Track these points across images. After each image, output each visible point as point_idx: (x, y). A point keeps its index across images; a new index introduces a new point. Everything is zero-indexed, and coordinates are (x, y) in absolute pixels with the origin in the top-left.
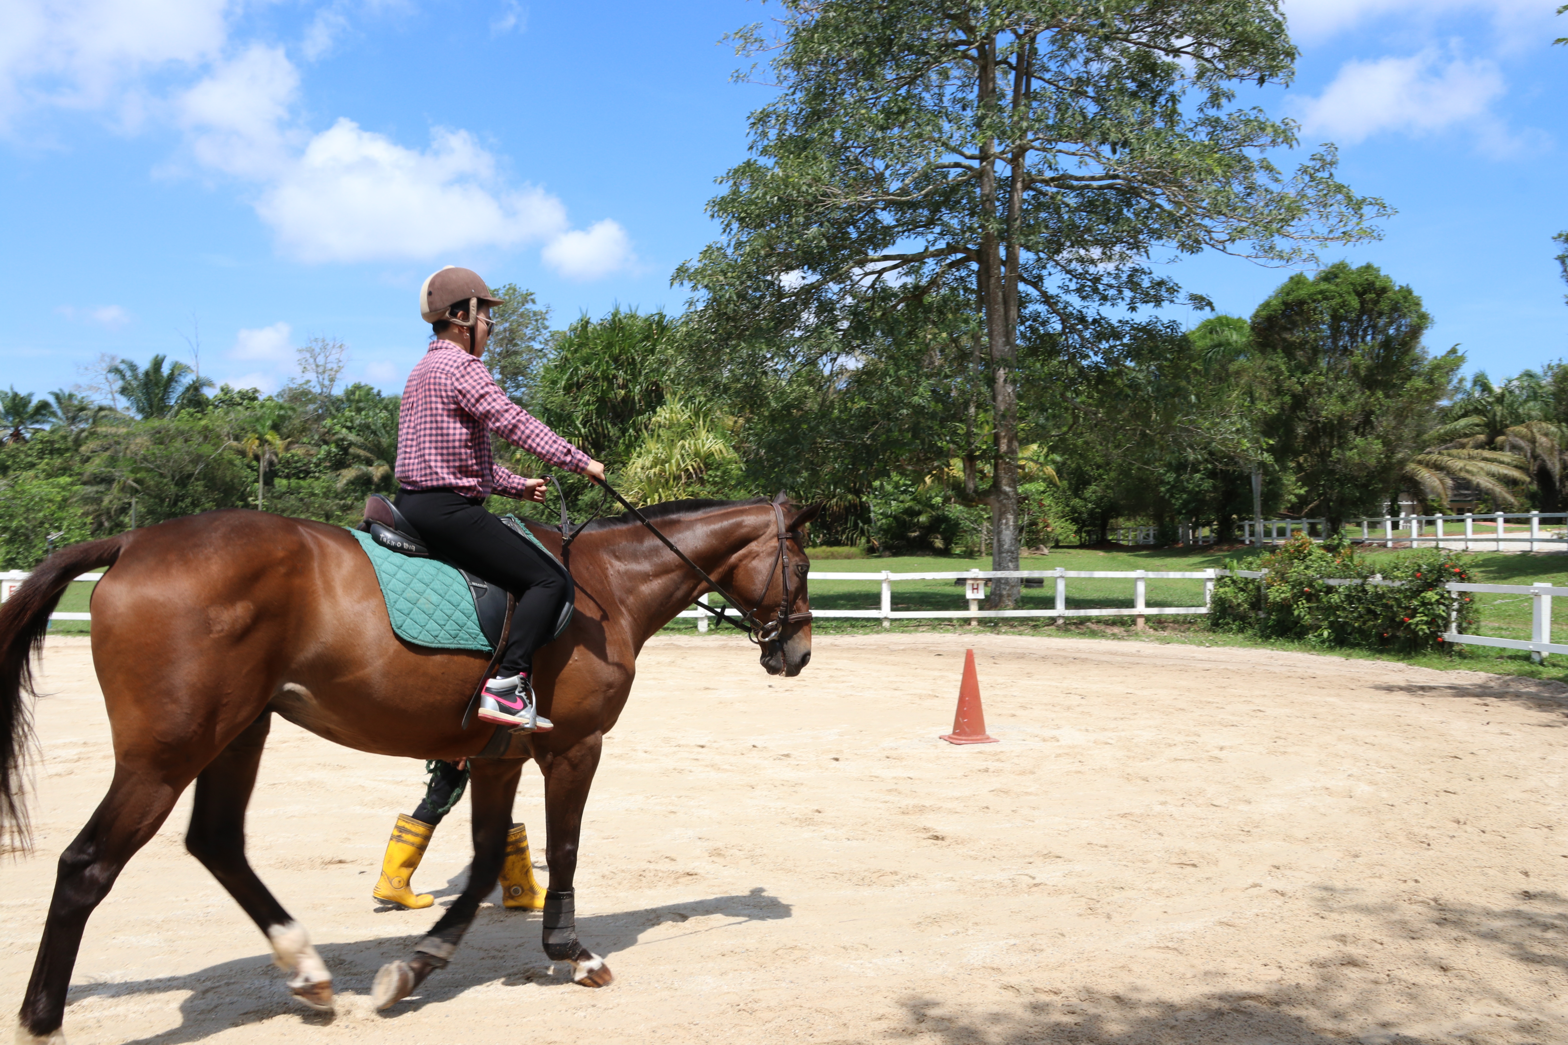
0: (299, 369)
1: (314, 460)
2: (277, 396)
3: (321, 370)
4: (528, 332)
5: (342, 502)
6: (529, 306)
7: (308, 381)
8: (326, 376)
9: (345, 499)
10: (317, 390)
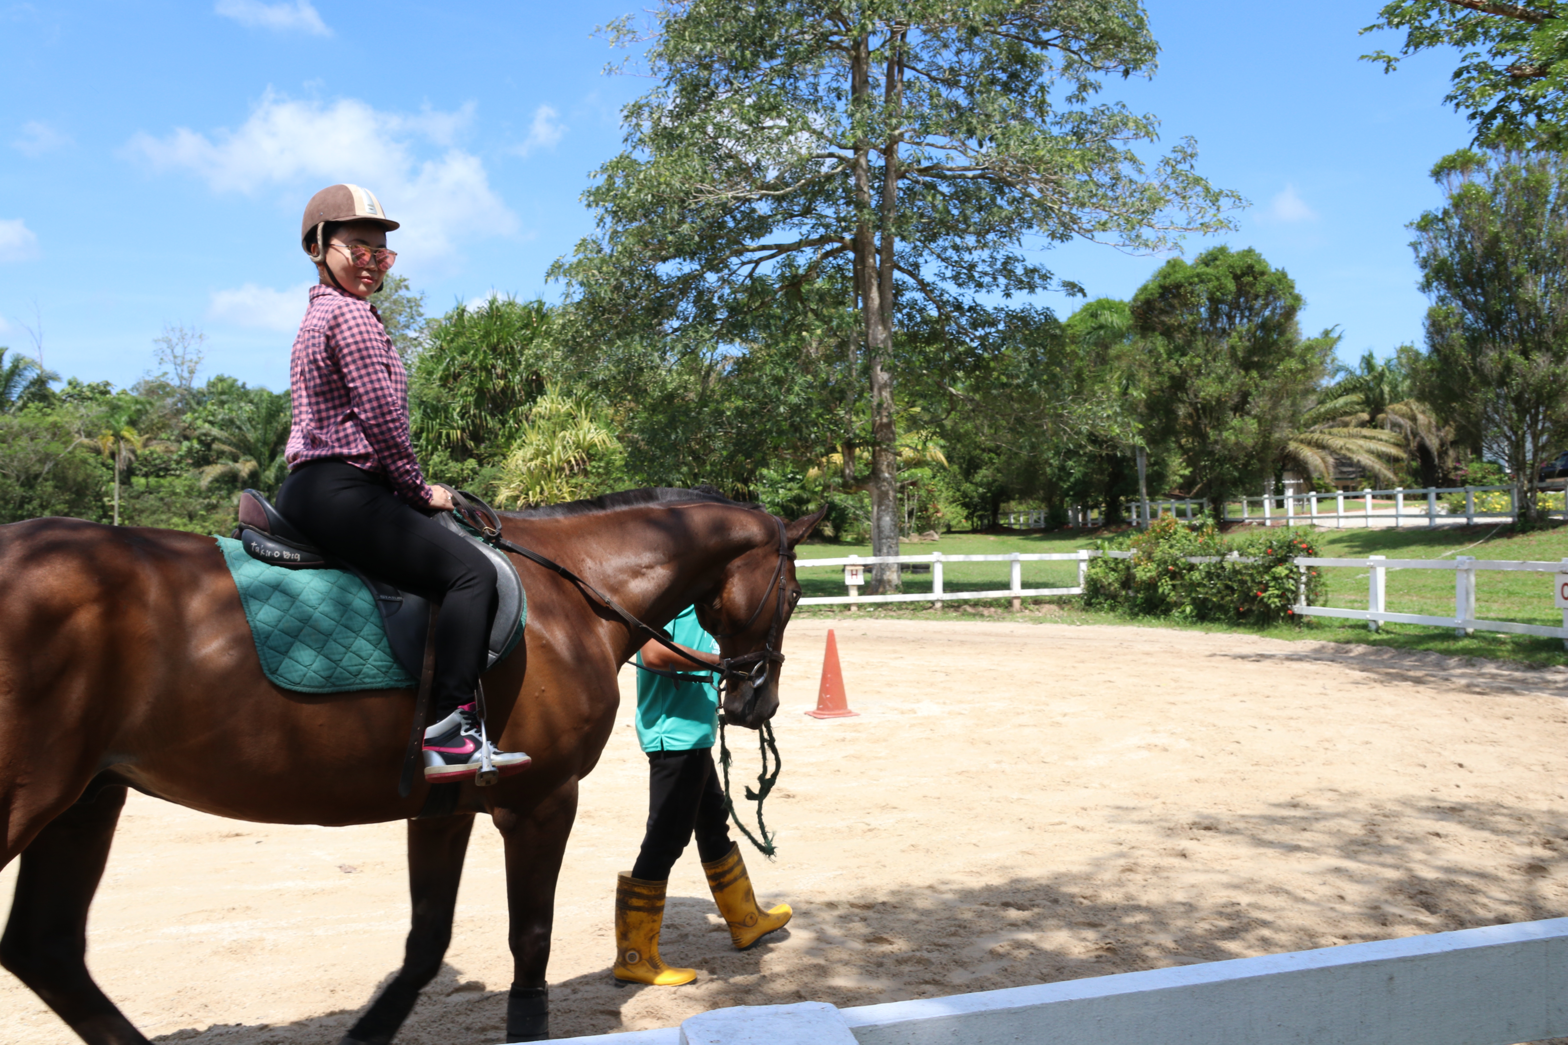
1: (175, 457)
2: (132, 389)
3: (178, 361)
4: (402, 319)
5: (206, 501)
6: (403, 292)
7: (165, 374)
8: (185, 368)
9: (209, 497)
10: (175, 382)
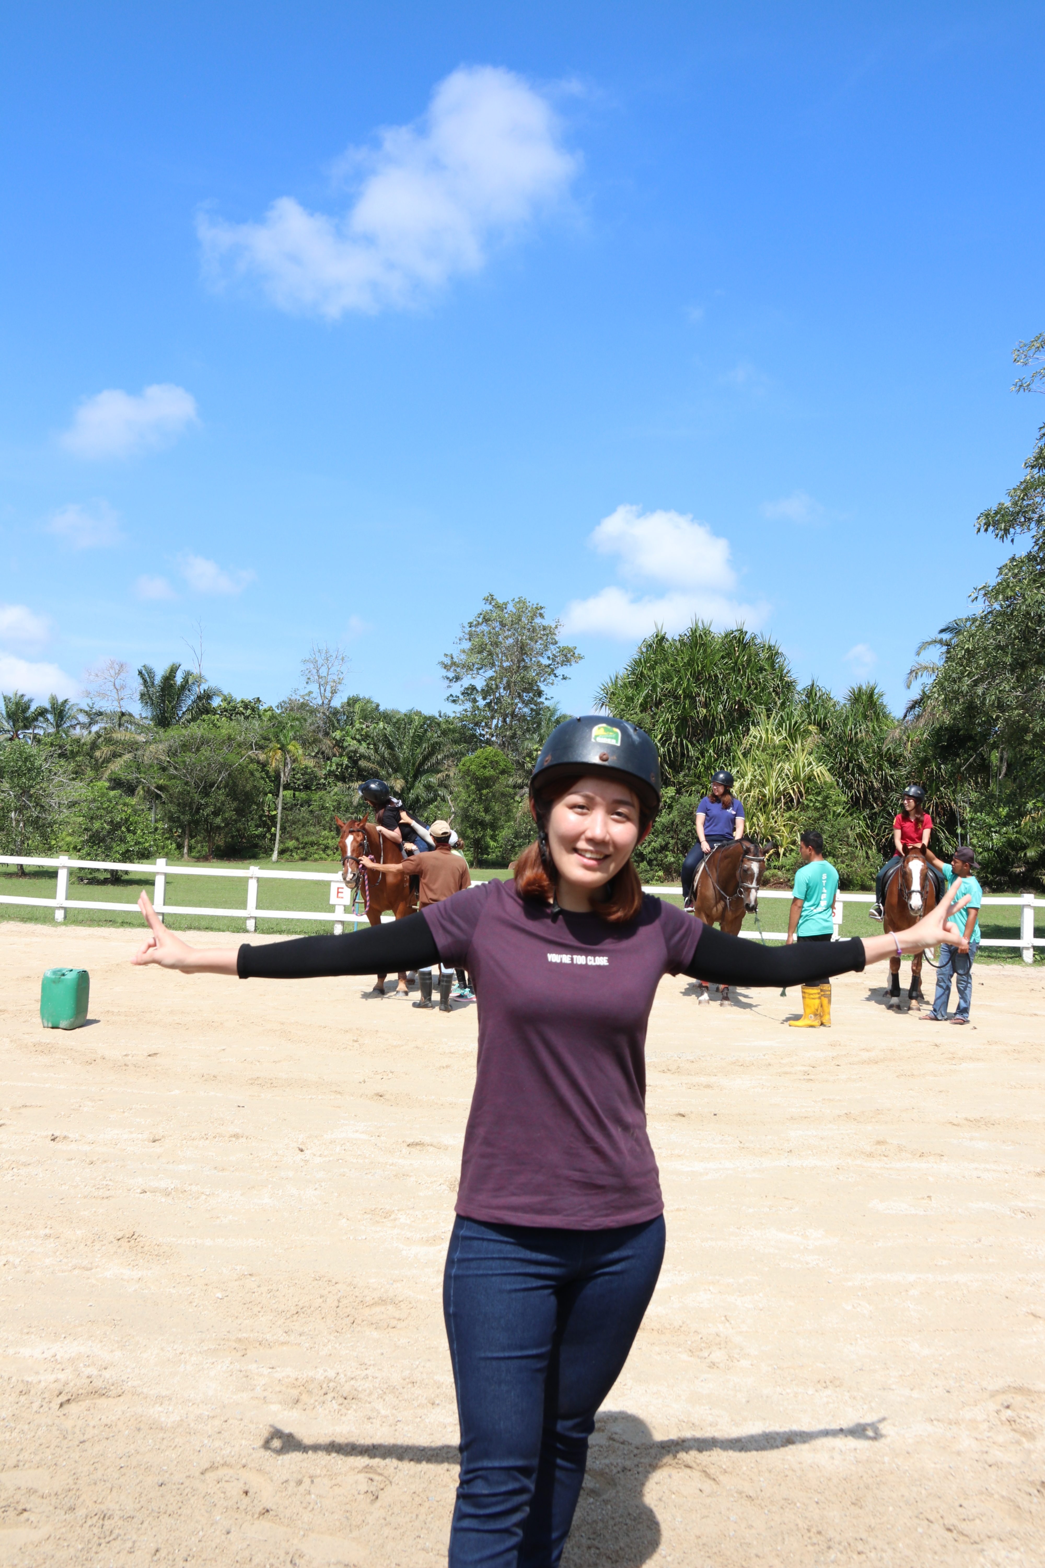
0: (304, 679)
1: (325, 773)
2: (278, 707)
3: (323, 682)
4: (538, 646)
6: (538, 620)
7: (310, 693)
8: (328, 689)
10: (316, 701)
